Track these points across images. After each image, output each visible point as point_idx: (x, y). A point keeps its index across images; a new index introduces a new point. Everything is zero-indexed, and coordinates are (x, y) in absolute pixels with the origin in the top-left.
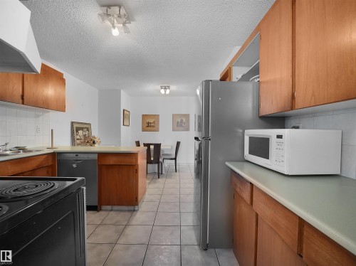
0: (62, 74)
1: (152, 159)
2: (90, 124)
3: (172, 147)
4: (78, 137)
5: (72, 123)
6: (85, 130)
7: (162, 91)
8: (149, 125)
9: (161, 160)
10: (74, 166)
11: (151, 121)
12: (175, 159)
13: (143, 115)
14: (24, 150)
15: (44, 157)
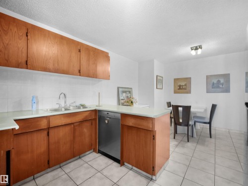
0: (107, 53)
1: (181, 121)
2: (131, 88)
3: (206, 110)
4: (122, 98)
5: (118, 88)
6: (128, 93)
7: (193, 53)
8: (180, 87)
9: (191, 123)
10: (106, 121)
11: (183, 84)
12: (210, 123)
13: (175, 79)
14: (84, 106)
15: (89, 112)
